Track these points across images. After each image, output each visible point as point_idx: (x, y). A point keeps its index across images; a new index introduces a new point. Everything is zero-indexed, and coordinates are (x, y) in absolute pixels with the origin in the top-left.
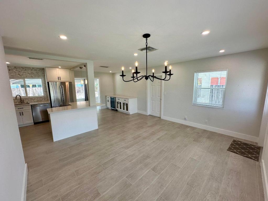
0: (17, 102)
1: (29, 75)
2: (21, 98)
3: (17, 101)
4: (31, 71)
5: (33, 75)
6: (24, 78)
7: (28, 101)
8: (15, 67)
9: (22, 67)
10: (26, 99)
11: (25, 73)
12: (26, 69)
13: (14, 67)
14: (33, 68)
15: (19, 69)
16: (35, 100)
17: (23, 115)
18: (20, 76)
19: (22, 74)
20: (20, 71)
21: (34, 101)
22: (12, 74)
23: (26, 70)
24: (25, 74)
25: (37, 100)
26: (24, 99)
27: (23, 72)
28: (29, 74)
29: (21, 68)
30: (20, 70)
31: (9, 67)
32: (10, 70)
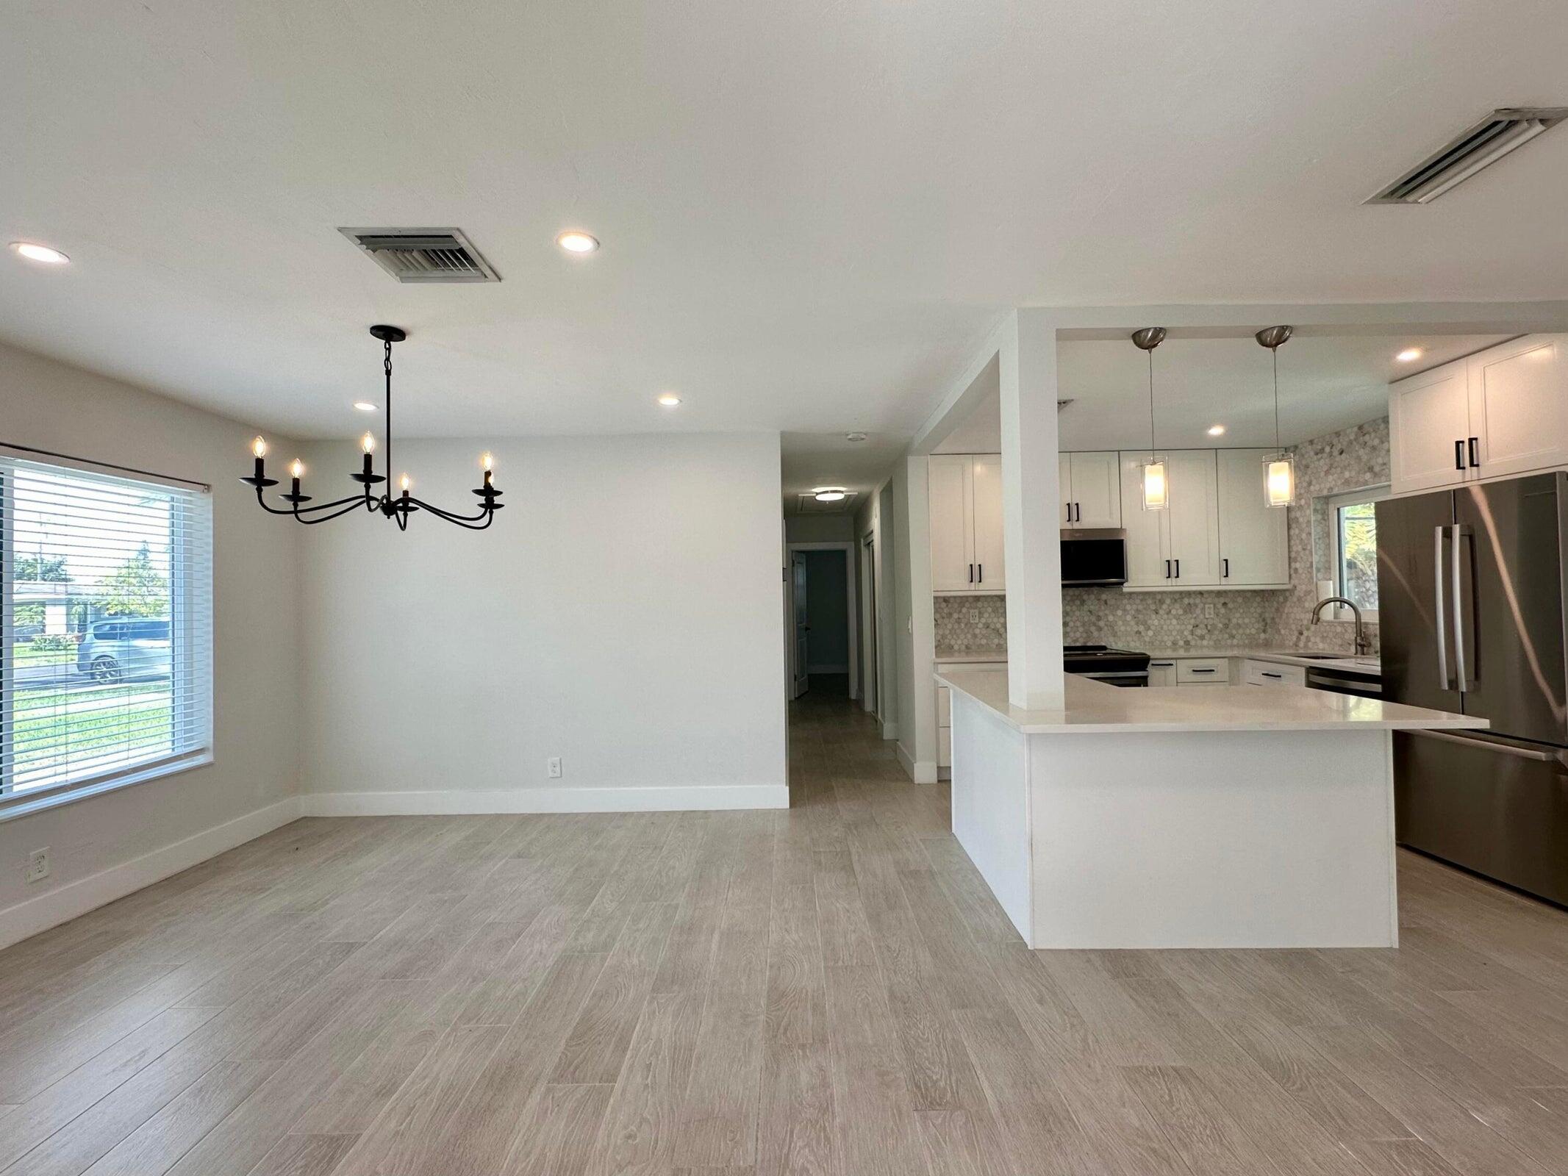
8: (1360, 428)
13: (1356, 429)
15: (1373, 435)
18: (1376, 475)
20: (1374, 448)
22: (1347, 474)
30: (1376, 442)
31: (1342, 433)
32: (1341, 453)
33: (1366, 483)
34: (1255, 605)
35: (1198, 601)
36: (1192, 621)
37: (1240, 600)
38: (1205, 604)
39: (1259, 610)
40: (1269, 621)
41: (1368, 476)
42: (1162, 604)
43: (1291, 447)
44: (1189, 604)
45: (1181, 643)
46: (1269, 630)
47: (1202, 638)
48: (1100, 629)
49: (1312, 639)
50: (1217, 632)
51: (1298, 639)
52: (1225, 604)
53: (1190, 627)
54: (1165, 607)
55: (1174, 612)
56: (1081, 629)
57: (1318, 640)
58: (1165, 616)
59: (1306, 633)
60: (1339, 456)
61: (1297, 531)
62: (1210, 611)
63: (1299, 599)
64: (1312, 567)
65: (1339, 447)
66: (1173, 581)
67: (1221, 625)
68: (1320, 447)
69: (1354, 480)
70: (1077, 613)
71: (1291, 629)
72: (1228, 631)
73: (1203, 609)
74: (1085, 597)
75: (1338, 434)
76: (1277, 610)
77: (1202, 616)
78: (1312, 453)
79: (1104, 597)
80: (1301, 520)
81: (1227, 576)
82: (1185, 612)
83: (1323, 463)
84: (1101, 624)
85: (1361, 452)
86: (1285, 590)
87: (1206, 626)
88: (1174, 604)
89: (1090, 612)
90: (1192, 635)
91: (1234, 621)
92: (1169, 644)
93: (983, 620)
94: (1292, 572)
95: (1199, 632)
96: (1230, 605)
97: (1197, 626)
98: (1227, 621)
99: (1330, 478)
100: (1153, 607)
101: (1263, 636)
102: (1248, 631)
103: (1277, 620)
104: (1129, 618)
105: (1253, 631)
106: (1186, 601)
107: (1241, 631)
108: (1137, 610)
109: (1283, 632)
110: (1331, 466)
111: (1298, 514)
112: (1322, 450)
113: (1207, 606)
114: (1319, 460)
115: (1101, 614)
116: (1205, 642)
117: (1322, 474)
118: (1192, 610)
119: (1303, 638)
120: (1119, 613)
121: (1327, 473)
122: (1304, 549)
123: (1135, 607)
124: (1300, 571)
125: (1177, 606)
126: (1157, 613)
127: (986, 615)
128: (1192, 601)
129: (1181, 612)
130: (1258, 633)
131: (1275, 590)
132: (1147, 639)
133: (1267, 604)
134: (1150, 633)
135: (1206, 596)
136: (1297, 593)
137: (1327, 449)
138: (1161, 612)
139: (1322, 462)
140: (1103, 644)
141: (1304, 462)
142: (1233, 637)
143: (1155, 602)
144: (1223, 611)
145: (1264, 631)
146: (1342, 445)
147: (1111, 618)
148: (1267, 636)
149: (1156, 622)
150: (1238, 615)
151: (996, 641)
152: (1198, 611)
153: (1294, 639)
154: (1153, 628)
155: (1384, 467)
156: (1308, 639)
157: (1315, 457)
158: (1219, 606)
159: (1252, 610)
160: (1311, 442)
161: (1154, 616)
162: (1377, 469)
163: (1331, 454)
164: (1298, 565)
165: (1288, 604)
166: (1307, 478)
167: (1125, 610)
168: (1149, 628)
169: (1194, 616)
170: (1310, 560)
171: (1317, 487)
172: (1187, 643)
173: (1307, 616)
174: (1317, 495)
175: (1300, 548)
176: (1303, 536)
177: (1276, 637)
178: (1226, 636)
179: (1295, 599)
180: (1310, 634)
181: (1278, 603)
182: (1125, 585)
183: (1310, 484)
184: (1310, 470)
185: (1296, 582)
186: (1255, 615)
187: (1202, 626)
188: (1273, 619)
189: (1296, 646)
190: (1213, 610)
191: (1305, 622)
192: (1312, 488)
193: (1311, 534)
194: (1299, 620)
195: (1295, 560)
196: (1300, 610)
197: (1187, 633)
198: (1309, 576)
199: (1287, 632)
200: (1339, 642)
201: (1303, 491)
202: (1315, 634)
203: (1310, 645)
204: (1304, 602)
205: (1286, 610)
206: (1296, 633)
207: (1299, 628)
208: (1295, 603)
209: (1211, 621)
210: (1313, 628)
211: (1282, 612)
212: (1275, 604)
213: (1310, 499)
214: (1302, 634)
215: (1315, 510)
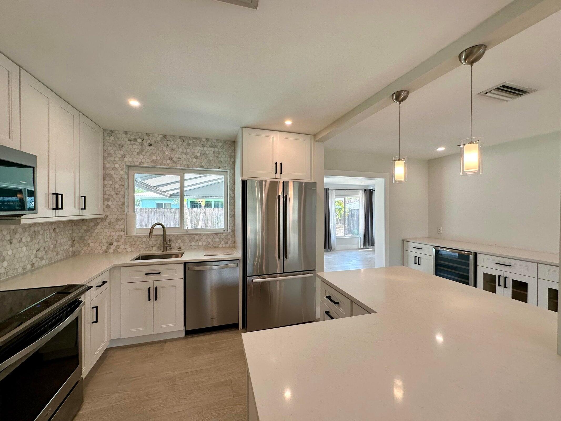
0: (155, 245)
1: (194, 160)
2: (164, 235)
3: (155, 243)
4: (202, 149)
5: (206, 161)
6: (181, 171)
7: (182, 245)
8: (165, 136)
9: (180, 137)
10: (178, 237)
11: (187, 154)
12: (191, 142)
13: (161, 136)
14: (206, 139)
15: (173, 142)
16: (200, 243)
17: (156, 299)
18: (174, 162)
19: (177, 156)
20: (173, 149)
21: (198, 245)
22: (154, 158)
23: (189, 144)
24: (185, 156)
25: (204, 244)
26: (173, 239)
27: (181, 150)
28: (196, 157)
29: (179, 140)
30: (175, 146)
31: (151, 135)
32: (150, 145)
33: (168, 165)
34: (68, 228)
35: (40, 228)
36: (36, 246)
37: (62, 226)
38: (44, 231)
39: (70, 232)
40: (76, 239)
41: (169, 162)
42: (16, 233)
43: (108, 130)
44: (35, 231)
46: (77, 245)
47: (42, 258)
49: (122, 247)
51: (108, 248)
52: (55, 229)
53: (35, 252)
54: (17, 236)
55: (24, 240)
57: (127, 247)
58: (18, 245)
59: (115, 244)
60: (149, 147)
61: (111, 182)
62: (47, 236)
63: (110, 224)
64: (124, 204)
65: (149, 141)
66: (60, 212)
67: (52, 246)
68: (133, 138)
69: (160, 162)
71: (101, 242)
72: (56, 249)
73: (43, 235)
75: (148, 135)
77: (42, 241)
78: (126, 140)
80: (115, 176)
81: (85, 208)
82: (32, 239)
83: (136, 147)
85: (165, 149)
86: (96, 219)
87: (45, 248)
88: (24, 232)
90: (36, 258)
91: (59, 241)
92: (20, 270)
94: (105, 207)
95: (40, 254)
96: (57, 230)
97: (39, 249)
98: (55, 243)
99: (142, 157)
100: (8, 237)
101: (71, 249)
102: (65, 247)
103: (86, 238)
105: (68, 247)
106: (32, 229)
107: (62, 248)
109: (92, 245)
110: (142, 151)
111: (112, 172)
112: (135, 140)
113: (46, 232)
114: (132, 145)
116: (44, 262)
117: (135, 153)
118: (36, 236)
119: (113, 247)
121: (138, 153)
122: (117, 194)
124: (112, 207)
125: (26, 234)
126: (11, 243)
128: (36, 229)
129: (29, 239)
130: (70, 248)
133: (75, 227)
136: (108, 220)
137: (139, 140)
138: (14, 241)
139: (134, 147)
141: (119, 143)
142: (58, 253)
143: (10, 232)
144: (53, 235)
145: (72, 246)
146: (150, 141)
148: (74, 249)
149: (10, 252)
150: (60, 237)
152: (40, 237)
153: (104, 248)
154: (7, 258)
155: (179, 160)
156: (118, 247)
157: (129, 142)
158: (52, 231)
159: (67, 232)
160: (126, 133)
161: (8, 247)
162: (175, 159)
163: (142, 144)
164: (110, 203)
165: (99, 227)
166: (122, 153)
169: (38, 241)
170: (123, 201)
171: (130, 159)
172: (32, 265)
173: (118, 233)
174: (129, 164)
175: (113, 193)
176: (117, 186)
177: (85, 248)
178: (55, 253)
179: (106, 223)
180: (120, 244)
181: (88, 226)
182: (23, 217)
183: (124, 156)
184: (124, 149)
185: (108, 213)
186: (69, 235)
187: (42, 249)
188: (82, 238)
189: (106, 252)
190: (48, 236)
191: (116, 237)
192: (126, 159)
193: (123, 186)
194: (109, 236)
195: (108, 200)
196: (111, 230)
197: (32, 257)
198: (120, 210)
199: (97, 244)
200: (144, 246)
201: (117, 159)
202: (125, 244)
203: (119, 250)
204: (115, 225)
205: (97, 231)
206: (106, 245)
207: (109, 241)
208: (106, 226)
209: (47, 244)
210: (122, 240)
211: (92, 233)
212: (85, 227)
213: (123, 165)
214: (112, 244)
215: (126, 172)
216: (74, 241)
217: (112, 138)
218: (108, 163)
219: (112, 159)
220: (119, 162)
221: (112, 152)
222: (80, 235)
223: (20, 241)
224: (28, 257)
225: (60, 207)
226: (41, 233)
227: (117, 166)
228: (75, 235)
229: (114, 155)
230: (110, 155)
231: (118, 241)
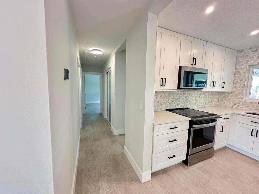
37: (215, 94)
43: (240, 50)
45: (203, 106)
46: (220, 102)
47: (207, 104)
48: (187, 102)
50: (210, 103)
51: (233, 106)
52: (212, 95)
53: (205, 101)
54: (201, 95)
55: (203, 97)
56: (183, 102)
57: (243, 107)
58: (201, 98)
59: (237, 104)
61: (238, 75)
63: (236, 95)
64: (245, 86)
66: (214, 88)
67: (211, 101)
68: (255, 50)
70: (182, 97)
71: (230, 103)
73: (208, 96)
74: (185, 92)
76: (224, 97)
77: (208, 98)
79: (189, 92)
80: (241, 72)
81: (224, 87)
84: (188, 101)
86: (229, 92)
89: (185, 97)
91: (213, 100)
92: (201, 106)
93: (157, 100)
94: (234, 87)
95: (207, 103)
96: (213, 95)
100: (199, 96)
101: (217, 103)
102: (215, 102)
103: (224, 100)
104: (194, 99)
105: (216, 102)
106: (205, 94)
107: (214, 102)
108: (196, 97)
109: (226, 103)
111: (240, 70)
112: (257, 51)
114: (254, 54)
115: (188, 98)
116: (208, 106)
117: (256, 58)
119: (236, 106)
120: (192, 97)
122: (241, 81)
123: (195, 96)
124: (237, 87)
126: (199, 97)
127: (158, 98)
129: (204, 97)
131: (225, 92)
132: (197, 105)
133: (220, 95)
134: (198, 103)
135: (209, 92)
136: (235, 93)
138: (200, 97)
139: (256, 54)
140: (187, 107)
141: (246, 55)
142: (212, 104)
147: (190, 99)
148: (219, 103)
149: (199, 100)
150: (214, 98)
151: (160, 107)
152: (207, 97)
153: (231, 105)
156: (238, 106)
157: (252, 53)
158: (211, 95)
160: (251, 48)
164: (237, 85)
166: (247, 59)
167: (193, 97)
168: (197, 102)
170: (244, 84)
171: (252, 62)
172: (204, 106)
173: (239, 100)
174: (251, 65)
175: (239, 80)
176: (241, 77)
177: (223, 104)
178: (211, 104)
179: (233, 94)
180: (239, 105)
181: (225, 95)
182: (203, 89)
183: (248, 61)
184: (248, 57)
185: (235, 90)
186: (217, 98)
187: (208, 101)
188: (222, 100)
189: (232, 107)
190: (210, 97)
191: (238, 101)
192: (249, 62)
193: (245, 76)
194: (234, 100)
195: (236, 84)
196: (235, 98)
197: (205, 103)
198: (242, 88)
199: (228, 103)
200: (255, 108)
201: (243, 63)
202: (242, 105)
203: (239, 108)
204: (238, 96)
205: (229, 97)
206: (232, 104)
207: (234, 103)
208: (233, 96)
209: (209, 100)
210: (241, 103)
211: (226, 98)
212: (224, 95)
213: (247, 66)
214: (235, 104)
215: (248, 69)
216: (218, 100)
217: (242, 54)
218: (238, 66)
219: (241, 64)
220: (245, 65)
221: (241, 61)
222: (221, 98)
223: (202, 97)
224: (203, 103)
225: (214, 86)
226: (208, 95)
227: (243, 67)
228: (219, 98)
229: (242, 62)
230: (239, 62)
231: (239, 103)
